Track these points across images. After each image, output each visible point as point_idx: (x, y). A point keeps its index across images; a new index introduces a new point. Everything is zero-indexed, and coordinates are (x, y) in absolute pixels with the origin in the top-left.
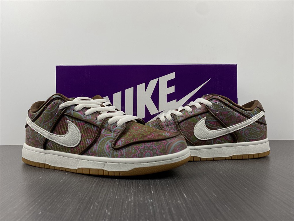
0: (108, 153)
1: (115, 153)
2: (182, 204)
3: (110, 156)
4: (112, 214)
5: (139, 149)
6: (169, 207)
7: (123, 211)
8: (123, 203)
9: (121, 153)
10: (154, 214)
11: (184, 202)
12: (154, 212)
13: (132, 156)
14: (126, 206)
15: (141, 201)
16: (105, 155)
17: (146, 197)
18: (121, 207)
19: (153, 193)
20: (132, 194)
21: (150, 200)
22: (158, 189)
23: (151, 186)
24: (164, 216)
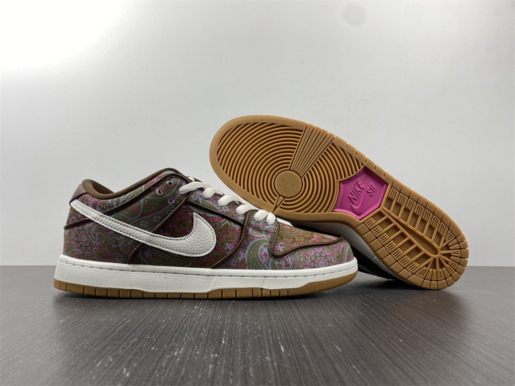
0: (265, 263)
1: (277, 263)
2: (272, 362)
3: (268, 267)
4: (132, 375)
5: (309, 256)
6: (245, 367)
7: (156, 372)
8: (161, 357)
9: (286, 262)
10: (213, 378)
11: (276, 359)
12: (214, 374)
13: (301, 266)
14: (164, 364)
15: (197, 355)
16: (261, 266)
17: (208, 349)
18: (154, 364)
19: (224, 344)
20: (184, 343)
21: (214, 355)
22: (235, 338)
23: (224, 332)
24: (231, 381)
